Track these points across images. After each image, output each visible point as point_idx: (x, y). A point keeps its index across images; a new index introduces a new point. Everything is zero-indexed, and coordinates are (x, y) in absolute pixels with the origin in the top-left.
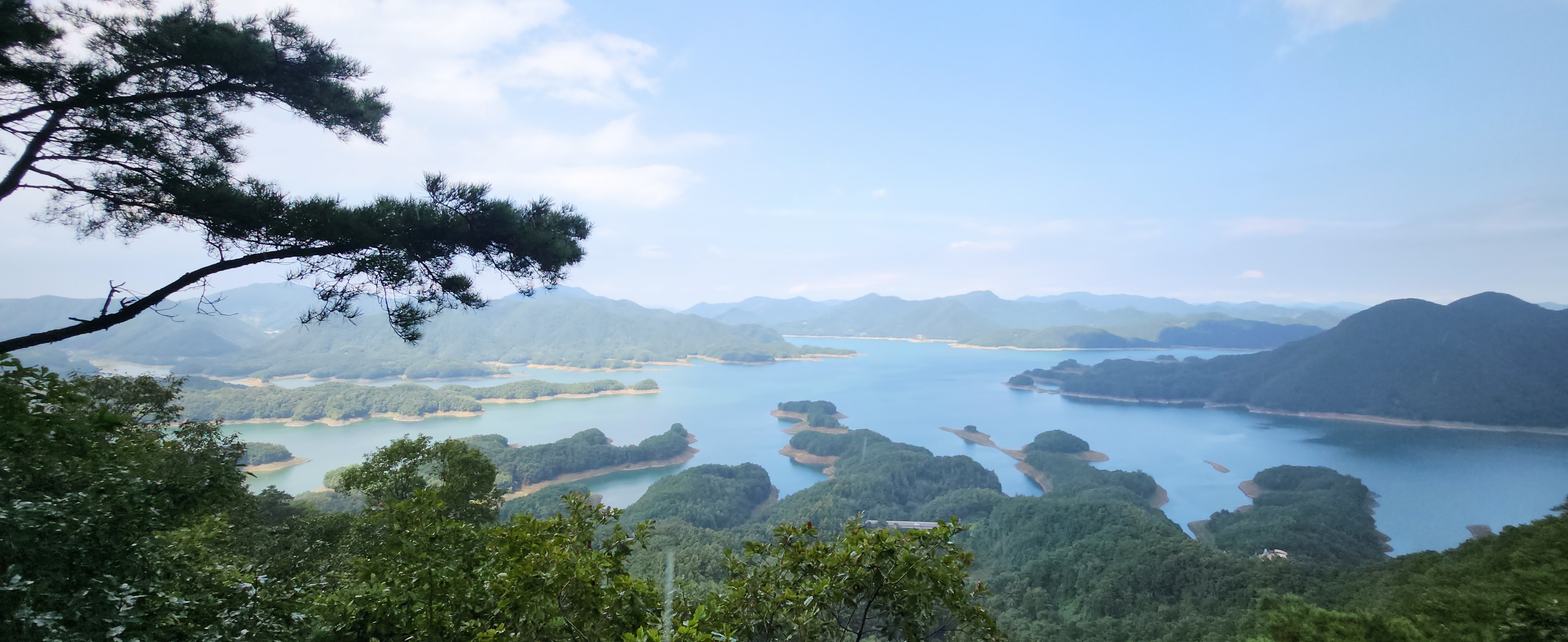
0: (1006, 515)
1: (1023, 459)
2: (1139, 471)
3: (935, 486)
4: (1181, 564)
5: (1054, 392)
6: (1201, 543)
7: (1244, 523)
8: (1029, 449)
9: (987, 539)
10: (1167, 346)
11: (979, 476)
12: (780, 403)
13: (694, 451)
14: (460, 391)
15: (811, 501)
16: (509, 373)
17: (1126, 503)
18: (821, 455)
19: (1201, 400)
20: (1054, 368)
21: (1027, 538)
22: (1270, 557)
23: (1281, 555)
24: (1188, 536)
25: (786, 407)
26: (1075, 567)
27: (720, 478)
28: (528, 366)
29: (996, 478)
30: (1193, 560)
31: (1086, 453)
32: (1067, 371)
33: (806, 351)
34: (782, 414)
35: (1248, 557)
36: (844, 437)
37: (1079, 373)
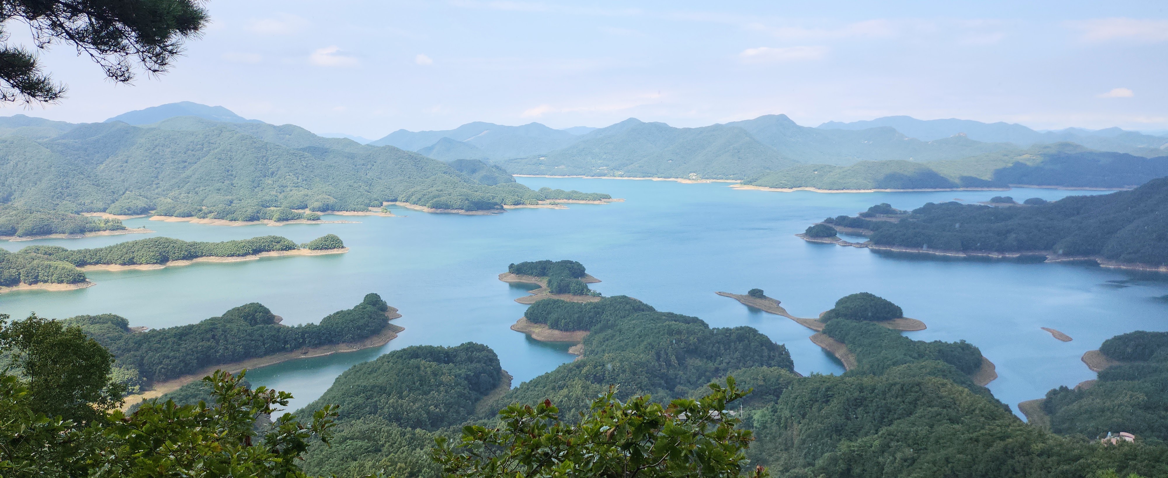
0: (798, 400)
1: (821, 329)
2: (963, 342)
3: (711, 365)
4: (1008, 453)
5: (861, 246)
6: (1033, 426)
7: (1085, 402)
8: (827, 317)
9: (775, 428)
10: (1005, 185)
11: (766, 353)
12: (512, 264)
13: (397, 330)
14: (50, 254)
15: (554, 388)
16: (123, 229)
17: (945, 381)
18: (567, 330)
19: (1044, 253)
20: (863, 215)
21: (822, 426)
22: (1114, 441)
23: (1127, 439)
24: (1018, 419)
25: (518, 269)
26: (881, 459)
27: (434, 364)
28: (150, 219)
29: (787, 354)
30: (1024, 448)
31: (898, 321)
32: (881, 218)
33: (544, 196)
34: (514, 278)
35: (1088, 442)
36: (595, 306)
37: (894, 221)
